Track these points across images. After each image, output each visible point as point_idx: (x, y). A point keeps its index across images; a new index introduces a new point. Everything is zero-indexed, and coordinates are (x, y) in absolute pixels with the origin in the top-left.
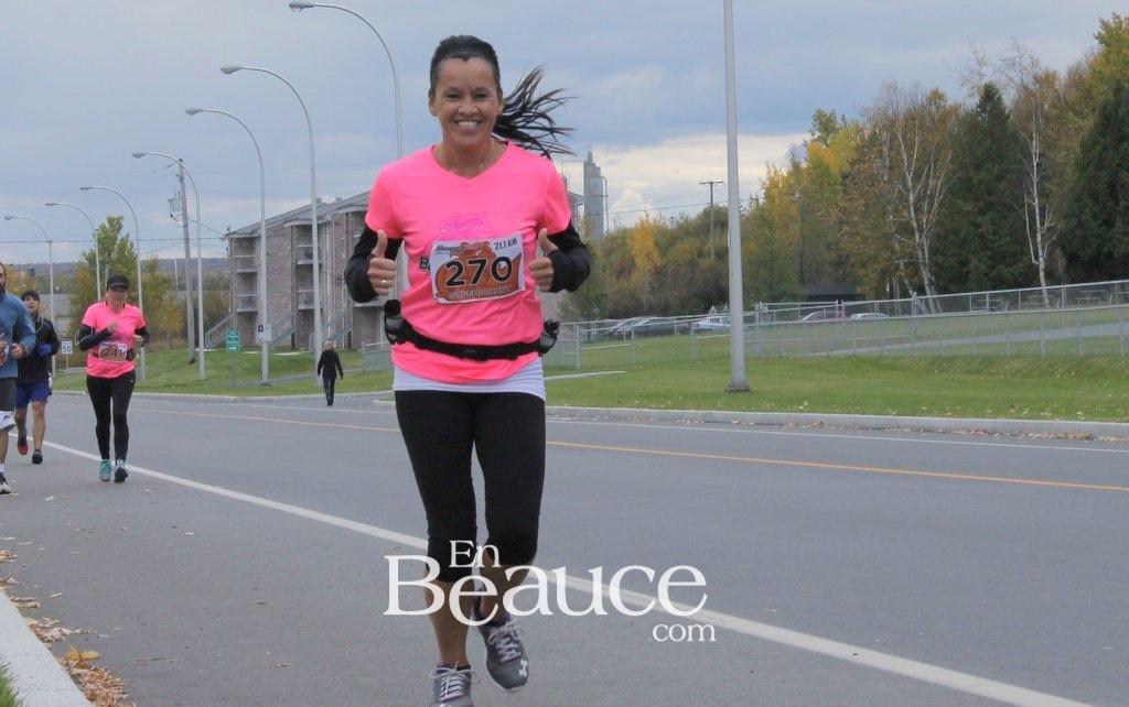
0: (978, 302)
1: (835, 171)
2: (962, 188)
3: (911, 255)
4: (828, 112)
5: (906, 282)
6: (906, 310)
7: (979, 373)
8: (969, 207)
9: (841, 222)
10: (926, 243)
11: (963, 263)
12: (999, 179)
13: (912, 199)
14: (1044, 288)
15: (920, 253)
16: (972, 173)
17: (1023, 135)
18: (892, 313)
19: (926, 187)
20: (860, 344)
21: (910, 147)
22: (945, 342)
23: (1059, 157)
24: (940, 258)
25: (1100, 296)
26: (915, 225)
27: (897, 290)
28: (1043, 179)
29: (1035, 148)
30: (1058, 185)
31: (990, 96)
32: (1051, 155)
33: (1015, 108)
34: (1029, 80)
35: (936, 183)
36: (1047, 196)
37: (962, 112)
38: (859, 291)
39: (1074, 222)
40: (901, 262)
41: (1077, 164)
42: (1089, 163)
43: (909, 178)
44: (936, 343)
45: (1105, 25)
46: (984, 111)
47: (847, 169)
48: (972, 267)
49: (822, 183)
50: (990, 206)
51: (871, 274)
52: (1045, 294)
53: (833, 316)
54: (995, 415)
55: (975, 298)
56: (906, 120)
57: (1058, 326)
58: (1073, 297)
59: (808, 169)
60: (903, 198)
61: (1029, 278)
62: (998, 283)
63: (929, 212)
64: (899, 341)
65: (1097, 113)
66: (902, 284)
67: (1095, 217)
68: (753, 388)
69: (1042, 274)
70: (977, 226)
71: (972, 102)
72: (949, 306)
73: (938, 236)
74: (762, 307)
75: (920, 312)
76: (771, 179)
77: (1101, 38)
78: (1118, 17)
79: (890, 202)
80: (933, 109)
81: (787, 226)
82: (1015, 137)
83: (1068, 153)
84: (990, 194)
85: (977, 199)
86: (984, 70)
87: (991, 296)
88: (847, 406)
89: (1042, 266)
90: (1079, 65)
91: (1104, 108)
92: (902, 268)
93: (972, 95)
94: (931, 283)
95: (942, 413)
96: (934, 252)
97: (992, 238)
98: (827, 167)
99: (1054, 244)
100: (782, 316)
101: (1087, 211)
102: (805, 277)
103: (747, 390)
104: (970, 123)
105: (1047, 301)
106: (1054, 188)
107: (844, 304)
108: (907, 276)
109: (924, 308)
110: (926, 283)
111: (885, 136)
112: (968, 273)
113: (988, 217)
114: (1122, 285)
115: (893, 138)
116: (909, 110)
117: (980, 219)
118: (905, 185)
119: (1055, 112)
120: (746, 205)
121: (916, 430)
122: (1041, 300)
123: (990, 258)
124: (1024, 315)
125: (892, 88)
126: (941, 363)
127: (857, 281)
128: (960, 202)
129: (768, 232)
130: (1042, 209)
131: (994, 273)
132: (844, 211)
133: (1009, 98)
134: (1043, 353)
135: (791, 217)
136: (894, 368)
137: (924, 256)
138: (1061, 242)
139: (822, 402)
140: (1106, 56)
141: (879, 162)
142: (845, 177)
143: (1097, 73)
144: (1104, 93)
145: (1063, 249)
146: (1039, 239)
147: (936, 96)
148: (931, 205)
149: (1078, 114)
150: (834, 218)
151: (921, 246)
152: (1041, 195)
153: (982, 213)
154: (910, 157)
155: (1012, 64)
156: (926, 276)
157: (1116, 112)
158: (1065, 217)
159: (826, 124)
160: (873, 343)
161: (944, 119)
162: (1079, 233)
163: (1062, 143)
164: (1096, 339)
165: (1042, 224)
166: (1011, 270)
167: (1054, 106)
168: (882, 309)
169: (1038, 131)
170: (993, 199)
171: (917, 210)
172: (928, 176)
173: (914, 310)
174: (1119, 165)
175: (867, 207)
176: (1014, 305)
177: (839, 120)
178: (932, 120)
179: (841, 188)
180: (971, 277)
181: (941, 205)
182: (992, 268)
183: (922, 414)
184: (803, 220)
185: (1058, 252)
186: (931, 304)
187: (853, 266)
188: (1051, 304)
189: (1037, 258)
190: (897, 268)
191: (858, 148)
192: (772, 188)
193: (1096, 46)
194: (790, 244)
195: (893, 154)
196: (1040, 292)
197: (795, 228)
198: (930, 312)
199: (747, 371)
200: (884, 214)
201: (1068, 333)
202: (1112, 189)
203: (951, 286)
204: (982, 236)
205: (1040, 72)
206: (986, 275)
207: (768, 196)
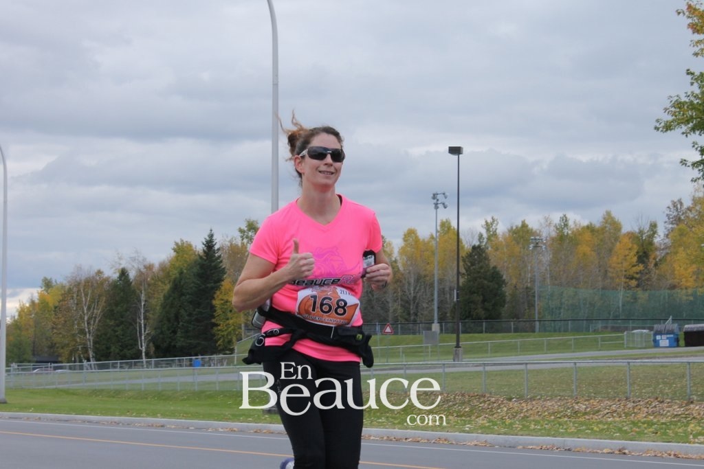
0: (114, 366)
1: (51, 305)
2: (109, 314)
3: (84, 344)
4: (49, 278)
5: (82, 356)
6: (81, 368)
7: (114, 397)
8: (112, 323)
9: (53, 328)
10: (92, 339)
11: (108, 348)
12: (127, 310)
13: (86, 318)
14: (144, 360)
15: (89, 343)
16: (114, 308)
17: (138, 291)
18: (75, 369)
19: (93, 313)
20: (59, 383)
21: (86, 295)
22: (99, 383)
23: (153, 301)
24: (97, 346)
25: (169, 364)
26: (87, 330)
27: (77, 359)
28: (146, 311)
29: (143, 297)
30: (153, 314)
31: (123, 273)
32: (150, 301)
33: (135, 279)
34: (142, 267)
35: (98, 312)
36: (147, 319)
37: (111, 280)
38: (60, 359)
39: (159, 331)
40: (80, 347)
41: (161, 305)
42: (167, 305)
43: (85, 309)
44: (94, 384)
45: (177, 244)
46: (120, 280)
47: (57, 304)
48: (112, 350)
49: (44, 311)
50: (122, 323)
51: (66, 352)
52: (145, 362)
53: (47, 370)
54: (120, 415)
55: (113, 363)
56: (85, 282)
57: (149, 378)
58: (157, 365)
59: (39, 304)
60: (82, 318)
61: (138, 355)
62: (123, 357)
63: (94, 325)
64: (78, 382)
65: (171, 283)
66: (80, 357)
67: (168, 329)
68: (8, 402)
69: (143, 354)
70: (116, 331)
71: (116, 276)
72: (101, 367)
73: (97, 335)
74: (14, 365)
75: (87, 369)
76: (21, 308)
77: (175, 250)
78: (182, 241)
79: (76, 320)
80: (98, 278)
81: (27, 329)
82: (134, 292)
83: (157, 300)
84: (122, 317)
85: (116, 320)
86: (121, 262)
87: (121, 363)
88: (51, 411)
89: (144, 350)
90: (164, 262)
91: (175, 280)
92: (80, 349)
93: (115, 273)
94: (93, 357)
95: (96, 414)
96: (95, 343)
97: (121, 337)
98: (47, 303)
99: (150, 341)
100: (23, 370)
101: (165, 326)
102: (36, 353)
103: (5, 403)
104: (114, 286)
105: (145, 366)
106: (151, 316)
107: (53, 365)
108: (82, 353)
109: (89, 368)
110: (91, 356)
111: (75, 289)
112: (110, 353)
113: (121, 327)
114: (179, 360)
115: (79, 291)
116: (86, 278)
117: (116, 329)
118: (83, 312)
119: (153, 282)
120: (9, 320)
121: (84, 421)
122: (143, 366)
123: (121, 346)
124: (134, 372)
125: (79, 268)
126: (95, 393)
127: (59, 355)
128: (108, 321)
129: (18, 331)
130: (145, 325)
131: (121, 353)
132: (54, 323)
133: (132, 275)
134: (143, 389)
135: (30, 325)
136: (74, 394)
137: (90, 344)
138: (153, 340)
139: (40, 408)
140: (177, 258)
141: (72, 301)
142: (56, 307)
143: (173, 266)
144: (175, 274)
145: (154, 343)
146: (143, 338)
147: (99, 272)
148: (95, 321)
149: (162, 282)
150: (50, 326)
151: (89, 340)
152: (146, 318)
153: (118, 326)
154: (86, 300)
155: (134, 259)
156: (91, 354)
157: (180, 282)
158: (155, 329)
159: (48, 284)
160: (67, 383)
161: (102, 284)
162: (161, 336)
163: (155, 296)
164: (167, 383)
165: (145, 331)
166: (130, 352)
167: (153, 279)
168: (70, 368)
169: (145, 290)
170: (123, 320)
171: (88, 323)
172: (94, 308)
173: (85, 368)
174: (180, 306)
175: (66, 322)
176: (130, 367)
177: (54, 281)
178: (97, 283)
179: (53, 312)
180: (112, 354)
181: (100, 321)
182: (121, 351)
183: (87, 414)
184: (35, 327)
185: (151, 344)
186: (93, 367)
187: (58, 348)
188: (147, 367)
189: (142, 347)
190: (78, 350)
191: (62, 295)
192: (22, 312)
193: (173, 254)
194: (29, 338)
195: (79, 297)
196: (142, 362)
197: (32, 330)
198: (92, 369)
199: (6, 395)
200: (73, 325)
201: (154, 380)
202: (177, 317)
203: (102, 358)
204: (117, 336)
205: (147, 263)
206: (118, 354)
207: (20, 315)
